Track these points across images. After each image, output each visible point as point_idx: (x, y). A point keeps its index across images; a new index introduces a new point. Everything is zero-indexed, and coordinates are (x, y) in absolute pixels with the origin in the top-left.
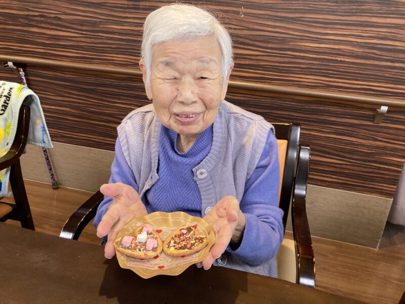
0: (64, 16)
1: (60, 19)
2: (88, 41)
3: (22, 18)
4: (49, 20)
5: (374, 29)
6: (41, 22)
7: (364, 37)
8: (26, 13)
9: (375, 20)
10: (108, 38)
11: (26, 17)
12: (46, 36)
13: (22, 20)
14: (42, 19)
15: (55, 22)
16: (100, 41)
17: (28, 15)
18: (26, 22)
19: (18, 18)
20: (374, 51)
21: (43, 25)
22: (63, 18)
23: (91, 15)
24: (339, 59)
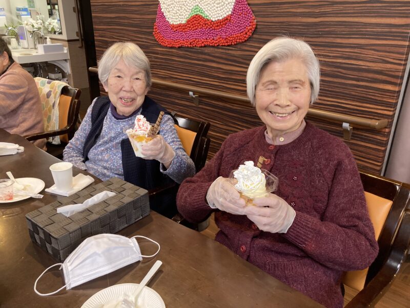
5: (339, 49)
7: (330, 56)
9: (339, 41)
20: (340, 70)
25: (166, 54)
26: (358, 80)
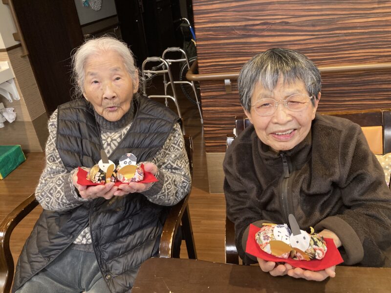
0: (294, 19)
1: (287, 23)
2: (320, 42)
3: (239, 29)
4: (274, 27)
6: (263, 30)
8: (244, 23)
10: (346, 34)
11: (244, 28)
12: (266, 45)
13: (238, 32)
14: (265, 27)
15: (280, 28)
16: (335, 39)
17: (246, 26)
18: (243, 33)
19: (233, 30)
21: (266, 33)
22: (290, 21)
23: (328, 13)
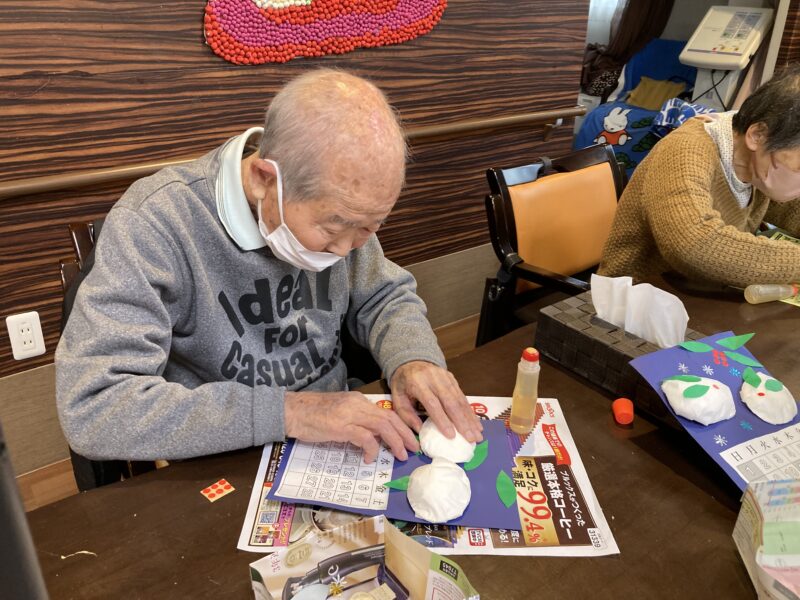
24: (513, 72)
25: (246, 84)
26: (555, 66)
